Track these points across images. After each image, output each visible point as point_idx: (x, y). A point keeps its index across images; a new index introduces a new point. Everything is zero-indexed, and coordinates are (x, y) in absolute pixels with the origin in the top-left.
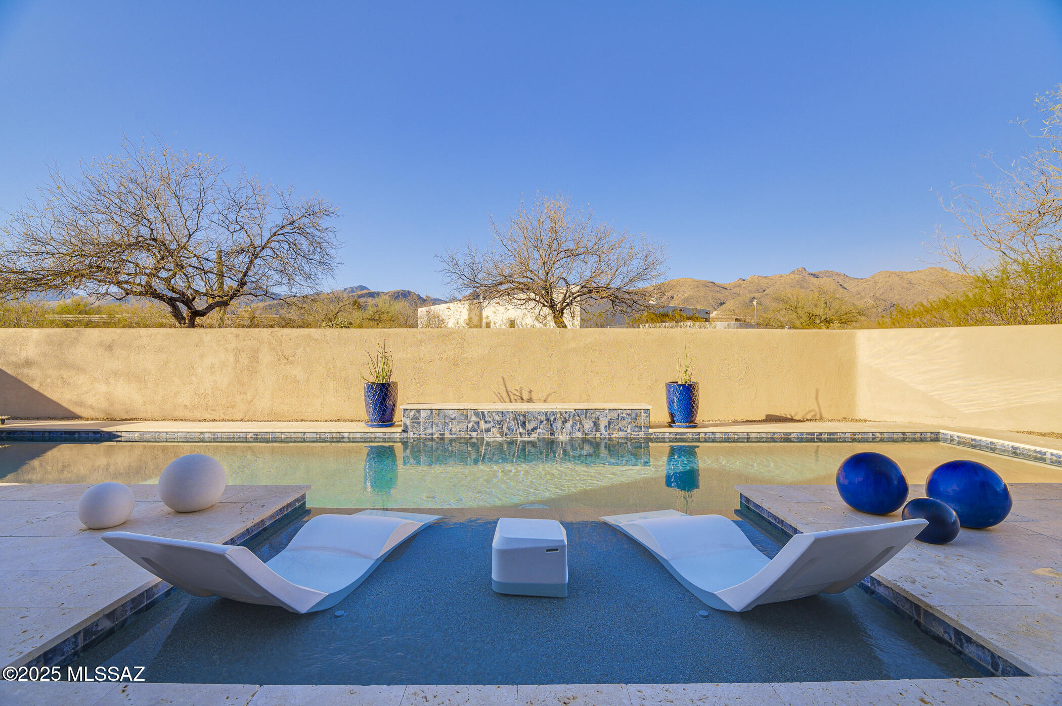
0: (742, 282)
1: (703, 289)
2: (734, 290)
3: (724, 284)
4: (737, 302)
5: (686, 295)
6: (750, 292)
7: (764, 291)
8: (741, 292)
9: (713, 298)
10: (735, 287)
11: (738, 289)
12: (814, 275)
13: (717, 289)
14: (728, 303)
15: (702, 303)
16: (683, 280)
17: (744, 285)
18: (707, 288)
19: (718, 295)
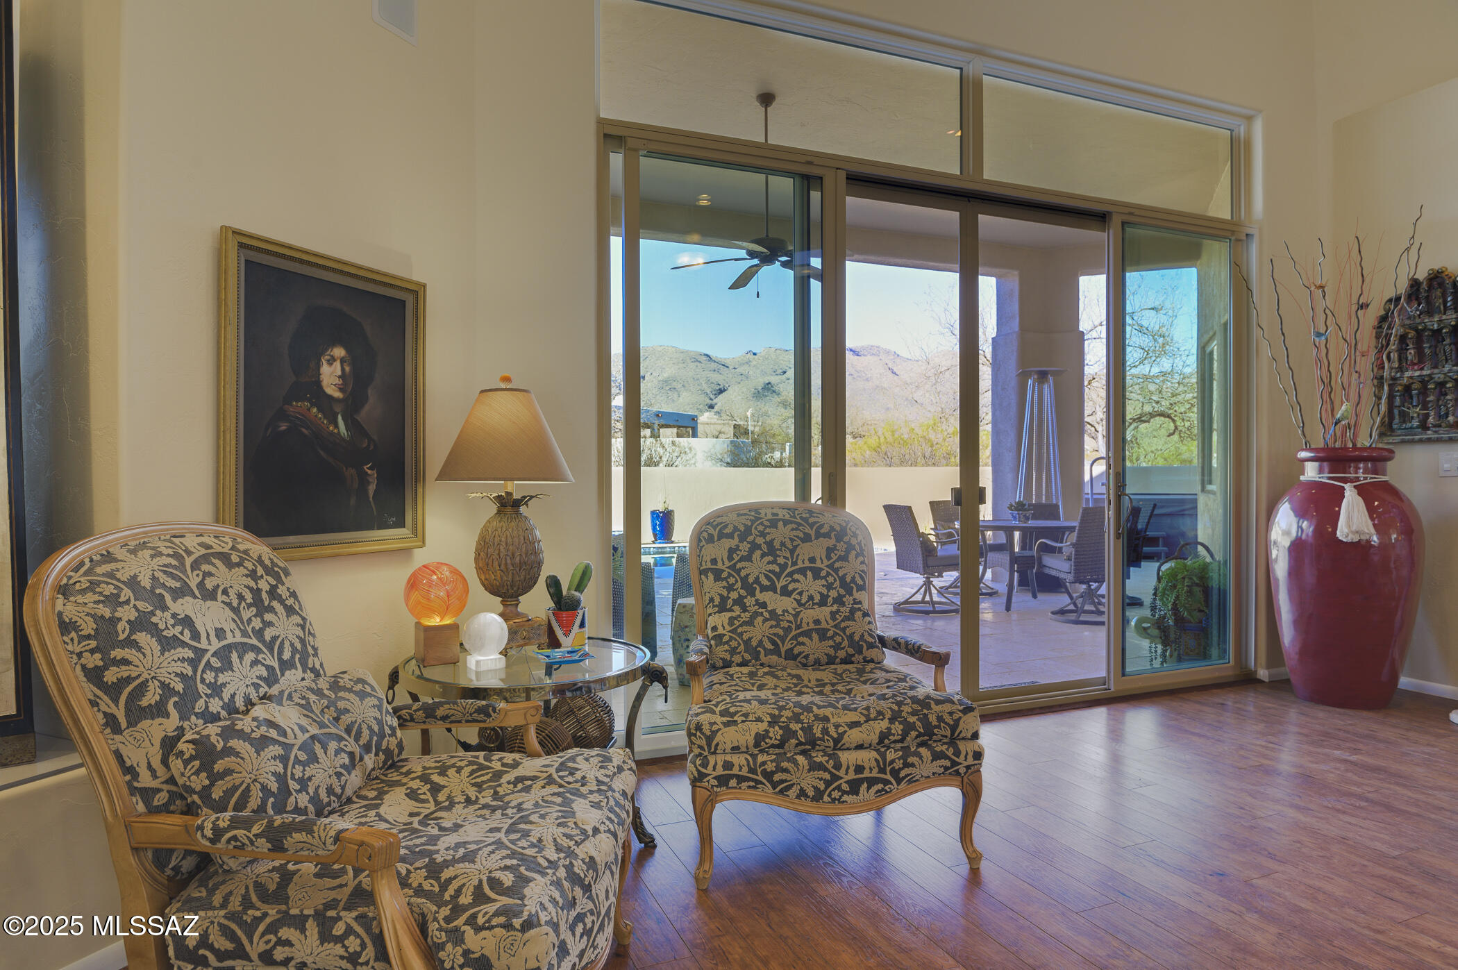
0: (752, 357)
1: (693, 365)
2: (740, 370)
3: (725, 359)
4: (744, 389)
5: (666, 375)
6: (764, 373)
7: (785, 372)
8: (751, 373)
9: (708, 381)
10: (741, 365)
11: (746, 367)
12: (854, 351)
13: (714, 366)
14: (730, 391)
15: (691, 388)
16: (660, 349)
17: (754, 363)
18: (699, 364)
19: (716, 377)
